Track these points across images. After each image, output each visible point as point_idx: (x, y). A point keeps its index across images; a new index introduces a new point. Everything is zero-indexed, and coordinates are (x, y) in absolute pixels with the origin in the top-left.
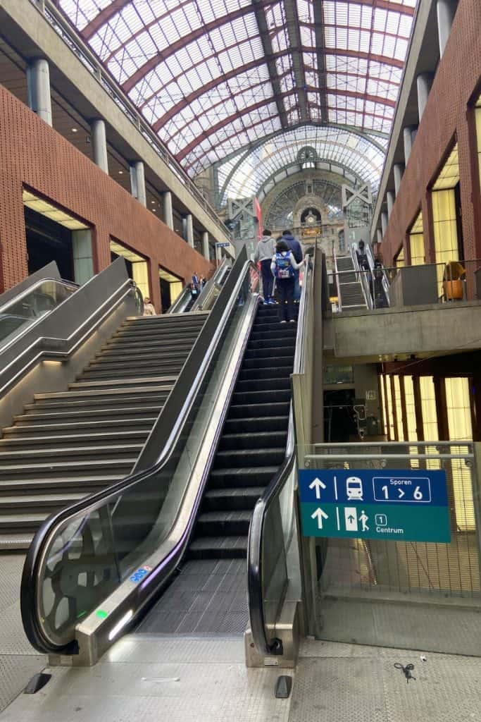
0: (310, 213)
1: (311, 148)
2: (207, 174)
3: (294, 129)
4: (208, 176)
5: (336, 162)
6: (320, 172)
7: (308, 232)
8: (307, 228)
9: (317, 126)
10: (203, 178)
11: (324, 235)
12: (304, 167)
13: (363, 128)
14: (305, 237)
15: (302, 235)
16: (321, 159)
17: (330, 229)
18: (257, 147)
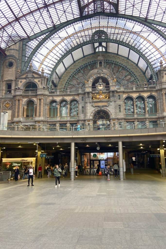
0: (100, 81)
1: (103, 32)
2: (17, 47)
3: (90, 18)
4: (17, 48)
5: (123, 43)
6: (110, 55)
7: (98, 97)
8: (97, 93)
9: (109, 16)
10: (14, 49)
11: (112, 99)
12: (97, 50)
13: (146, 18)
14: (95, 100)
15: (92, 98)
16: (111, 40)
17: (117, 95)
18: (60, 30)
